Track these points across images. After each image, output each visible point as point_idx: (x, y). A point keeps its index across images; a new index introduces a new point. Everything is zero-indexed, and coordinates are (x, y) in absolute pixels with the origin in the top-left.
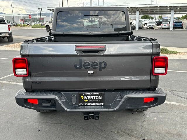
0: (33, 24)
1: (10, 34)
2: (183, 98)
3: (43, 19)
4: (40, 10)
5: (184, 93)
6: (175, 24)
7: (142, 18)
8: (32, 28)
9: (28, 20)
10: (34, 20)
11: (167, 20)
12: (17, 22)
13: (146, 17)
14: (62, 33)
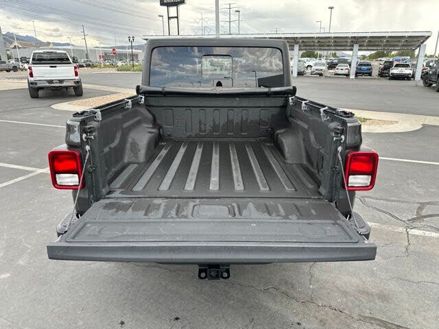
0: (120, 64)
1: (78, 82)
2: (384, 212)
3: (137, 55)
4: (131, 39)
5: (385, 202)
6: (359, 67)
7: (303, 56)
8: (118, 71)
9: (111, 56)
10: (121, 57)
11: (345, 61)
12: (92, 59)
13: (310, 55)
14: (160, 89)
